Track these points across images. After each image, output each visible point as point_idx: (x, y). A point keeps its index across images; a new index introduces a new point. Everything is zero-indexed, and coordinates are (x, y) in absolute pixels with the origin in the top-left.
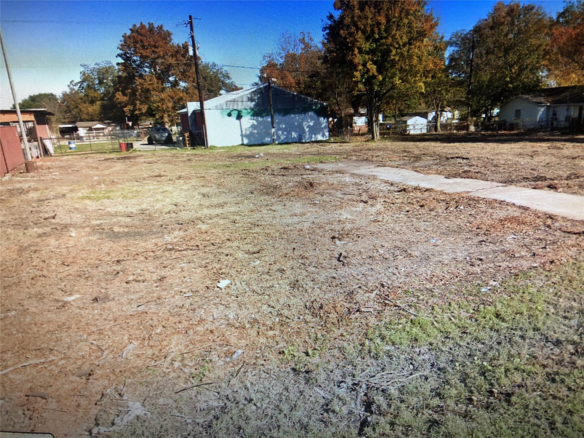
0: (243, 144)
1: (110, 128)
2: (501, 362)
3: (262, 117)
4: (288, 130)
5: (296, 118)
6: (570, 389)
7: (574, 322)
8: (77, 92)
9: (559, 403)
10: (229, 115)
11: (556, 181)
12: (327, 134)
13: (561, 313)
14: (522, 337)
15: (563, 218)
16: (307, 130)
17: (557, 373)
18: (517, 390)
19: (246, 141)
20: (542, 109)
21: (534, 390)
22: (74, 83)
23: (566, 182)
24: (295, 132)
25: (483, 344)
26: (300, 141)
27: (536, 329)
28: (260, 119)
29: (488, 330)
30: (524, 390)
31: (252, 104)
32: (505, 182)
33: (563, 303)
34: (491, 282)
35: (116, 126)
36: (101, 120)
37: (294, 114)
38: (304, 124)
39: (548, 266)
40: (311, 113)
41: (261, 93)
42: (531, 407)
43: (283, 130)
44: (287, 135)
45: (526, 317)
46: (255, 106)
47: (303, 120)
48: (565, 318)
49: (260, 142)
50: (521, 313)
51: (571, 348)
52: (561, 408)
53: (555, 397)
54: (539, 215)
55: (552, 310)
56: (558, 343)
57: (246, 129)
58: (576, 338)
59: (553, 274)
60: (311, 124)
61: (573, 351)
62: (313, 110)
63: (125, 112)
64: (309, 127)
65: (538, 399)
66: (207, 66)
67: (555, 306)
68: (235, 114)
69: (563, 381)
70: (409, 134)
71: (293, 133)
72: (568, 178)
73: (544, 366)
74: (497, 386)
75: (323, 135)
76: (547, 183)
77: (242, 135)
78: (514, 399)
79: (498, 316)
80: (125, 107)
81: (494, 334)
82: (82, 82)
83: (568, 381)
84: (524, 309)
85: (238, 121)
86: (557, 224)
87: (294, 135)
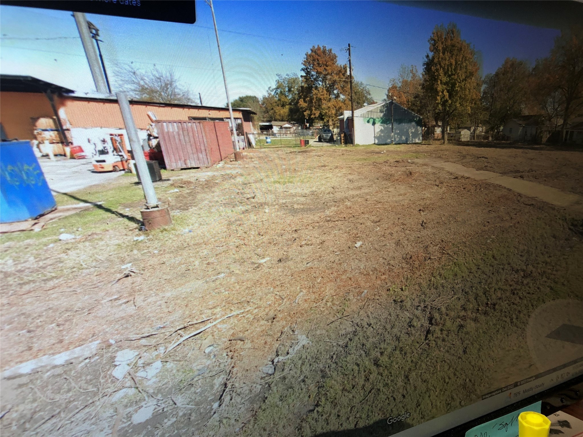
0: (375, 144)
1: (294, 128)
2: (493, 285)
3: (387, 124)
4: (400, 134)
5: (405, 126)
6: (520, 298)
7: (524, 259)
8: (273, 97)
9: (515, 306)
10: (368, 122)
11: (523, 173)
12: (421, 138)
13: (520, 253)
14: (503, 269)
15: (525, 196)
16: (411, 135)
17: (516, 289)
18: (498, 301)
19: (376, 142)
20: (521, 128)
21: (505, 301)
22: (271, 89)
23: (528, 174)
24: (404, 136)
25: (486, 275)
26: (406, 143)
27: (509, 264)
28: (386, 126)
29: (489, 266)
30: (501, 301)
31: (382, 114)
32: (502, 174)
33: (521, 247)
34: (492, 237)
35: (299, 126)
36: (289, 121)
37: (405, 123)
38: (410, 130)
39: (517, 225)
40: (413, 123)
41: (387, 107)
42: (503, 310)
43: (398, 134)
44: (400, 138)
45: (505, 257)
46: (384, 115)
47: (410, 127)
48: (521, 256)
49: (384, 143)
50: (503, 255)
51: (522, 274)
52: (515, 309)
53: (514, 304)
54: (516, 194)
55: (516, 252)
56: (517, 271)
57: (377, 133)
58: (524, 267)
59: (518, 229)
60: (413, 131)
61: (523, 275)
62: (415, 121)
63: (305, 116)
64: (412, 132)
65: (507, 305)
66: (357, 84)
67: (518, 249)
68: (371, 121)
69: (517, 294)
70: (461, 141)
71: (403, 137)
72: (529, 172)
73: (511, 286)
74: (490, 300)
75: (419, 139)
76: (519, 174)
77: (375, 137)
78: (497, 307)
79: (493, 257)
80: (305, 111)
81: (491, 268)
82: (277, 88)
83: (520, 294)
84: (505, 252)
85: (373, 127)
86: (522, 200)
87: (404, 138)
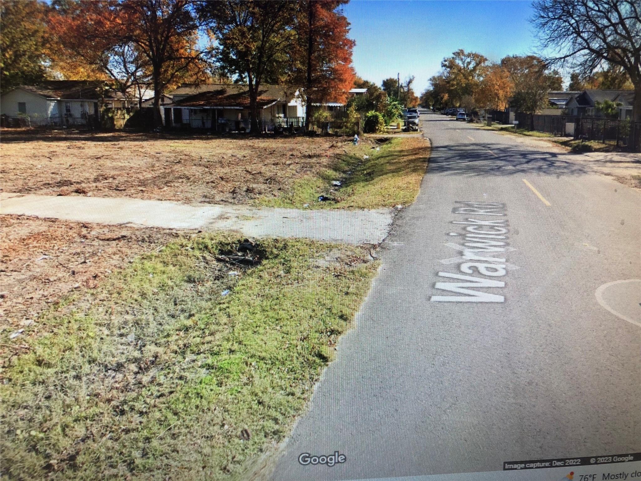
2: (55, 420)
6: (141, 413)
7: (131, 338)
9: (133, 435)
11: (83, 185)
13: (116, 332)
14: (78, 377)
15: (98, 224)
17: (125, 402)
18: (82, 446)
20: (53, 104)
21: (103, 435)
23: (94, 185)
25: (26, 407)
27: (92, 361)
29: (29, 386)
30: (90, 442)
32: (20, 191)
33: (116, 320)
34: (24, 322)
39: (91, 283)
42: (103, 457)
45: (78, 351)
48: (121, 335)
50: (71, 349)
51: (133, 367)
52: (136, 440)
53: (127, 431)
54: (72, 225)
55: (106, 332)
56: (119, 367)
58: (137, 354)
59: (99, 290)
61: (136, 370)
65: (110, 443)
67: (108, 326)
69: (132, 409)
72: (96, 180)
73: (109, 401)
74: (55, 455)
76: (73, 187)
78: (80, 459)
79: (40, 362)
81: (40, 389)
83: (139, 406)
84: (72, 341)
86: (93, 233)
